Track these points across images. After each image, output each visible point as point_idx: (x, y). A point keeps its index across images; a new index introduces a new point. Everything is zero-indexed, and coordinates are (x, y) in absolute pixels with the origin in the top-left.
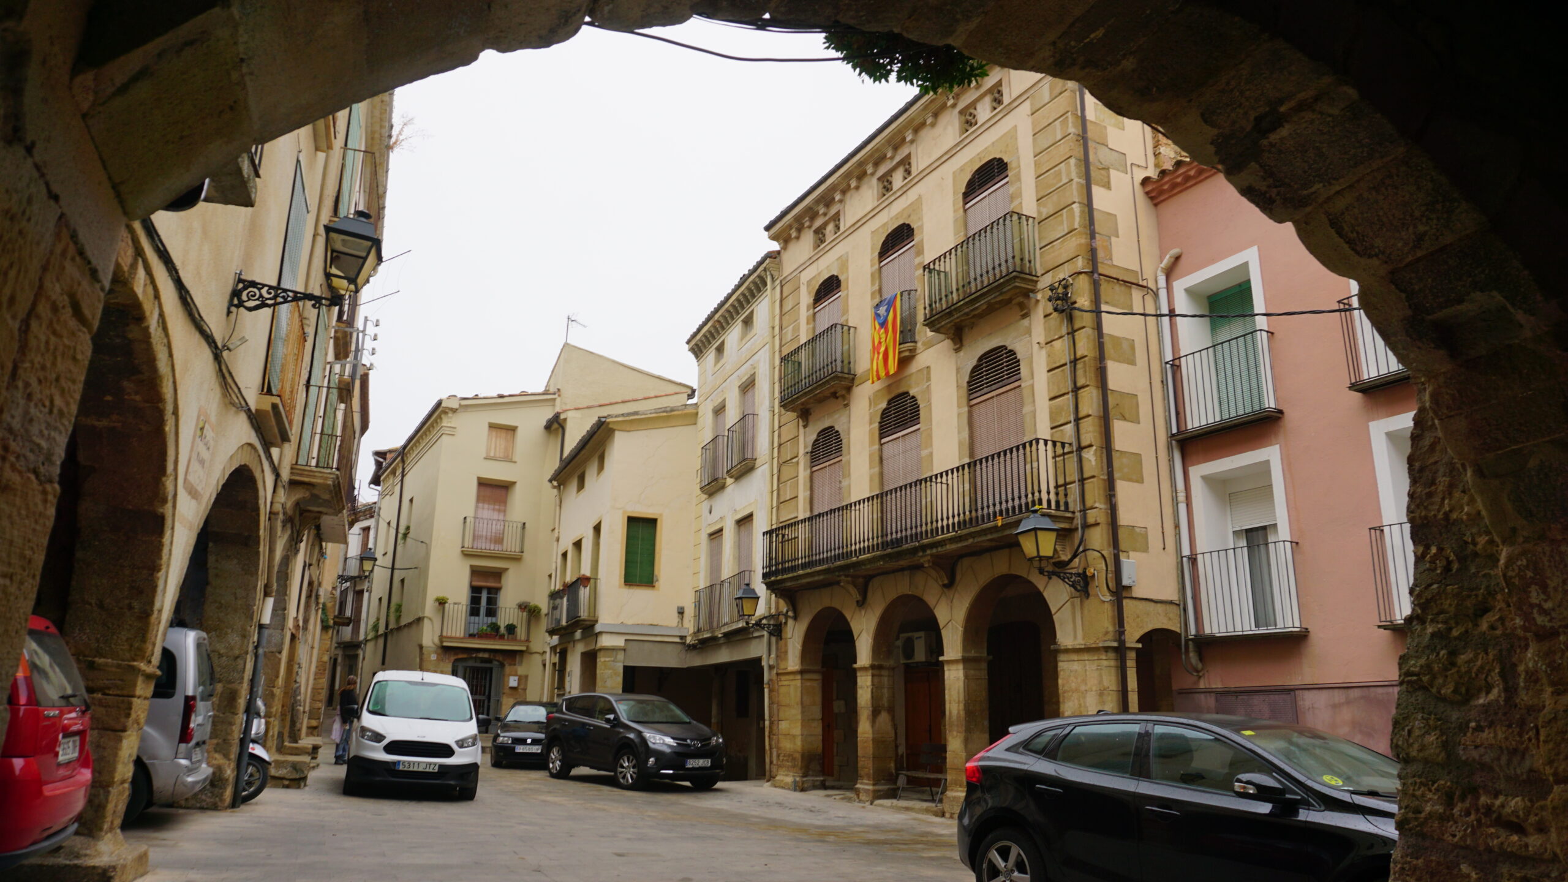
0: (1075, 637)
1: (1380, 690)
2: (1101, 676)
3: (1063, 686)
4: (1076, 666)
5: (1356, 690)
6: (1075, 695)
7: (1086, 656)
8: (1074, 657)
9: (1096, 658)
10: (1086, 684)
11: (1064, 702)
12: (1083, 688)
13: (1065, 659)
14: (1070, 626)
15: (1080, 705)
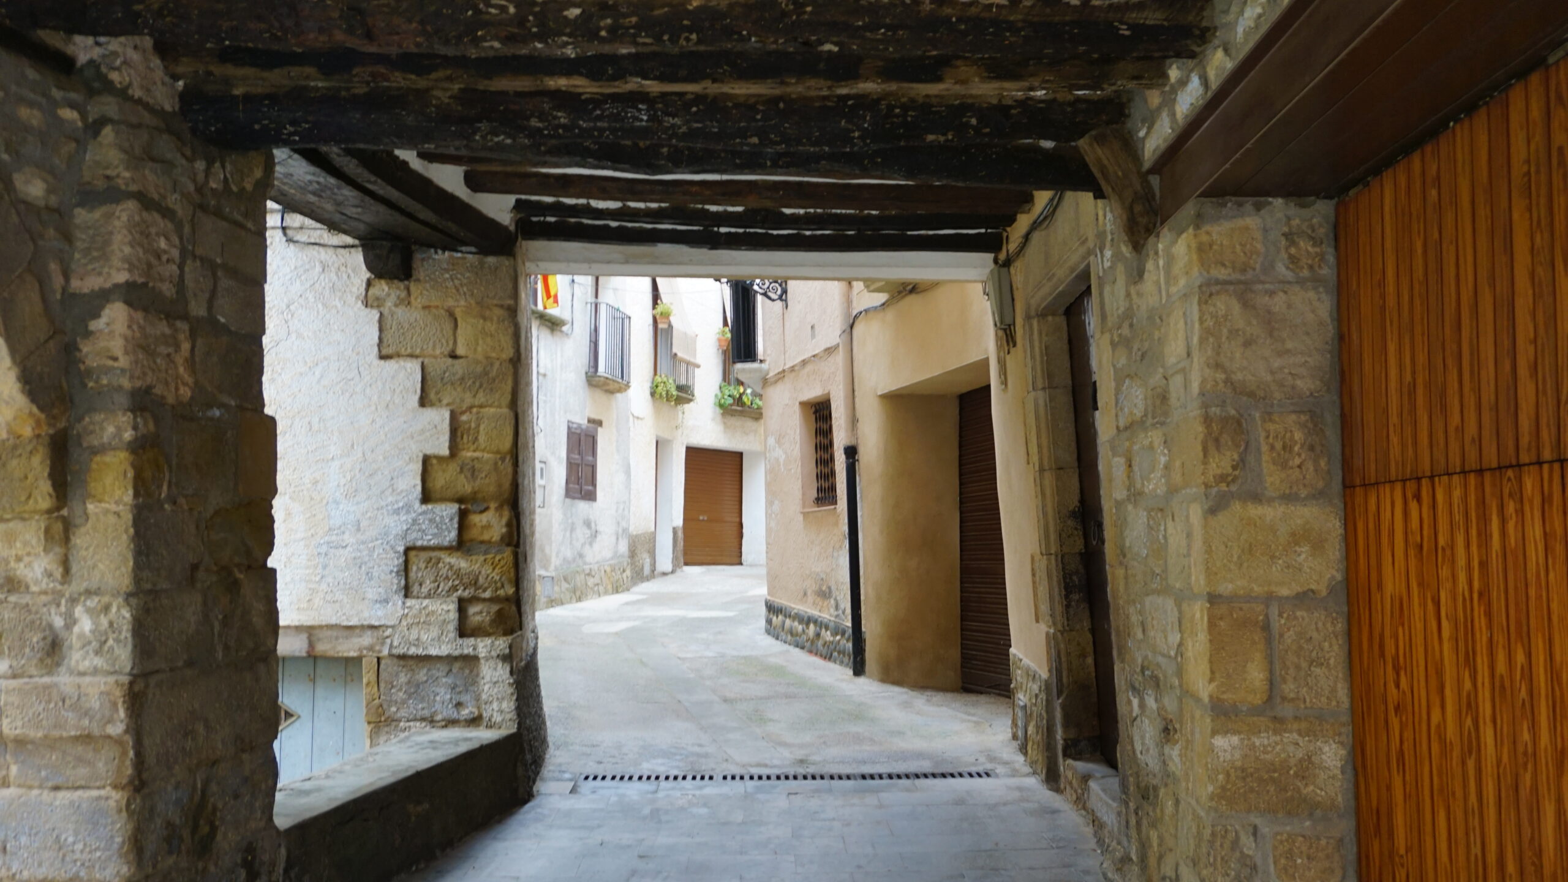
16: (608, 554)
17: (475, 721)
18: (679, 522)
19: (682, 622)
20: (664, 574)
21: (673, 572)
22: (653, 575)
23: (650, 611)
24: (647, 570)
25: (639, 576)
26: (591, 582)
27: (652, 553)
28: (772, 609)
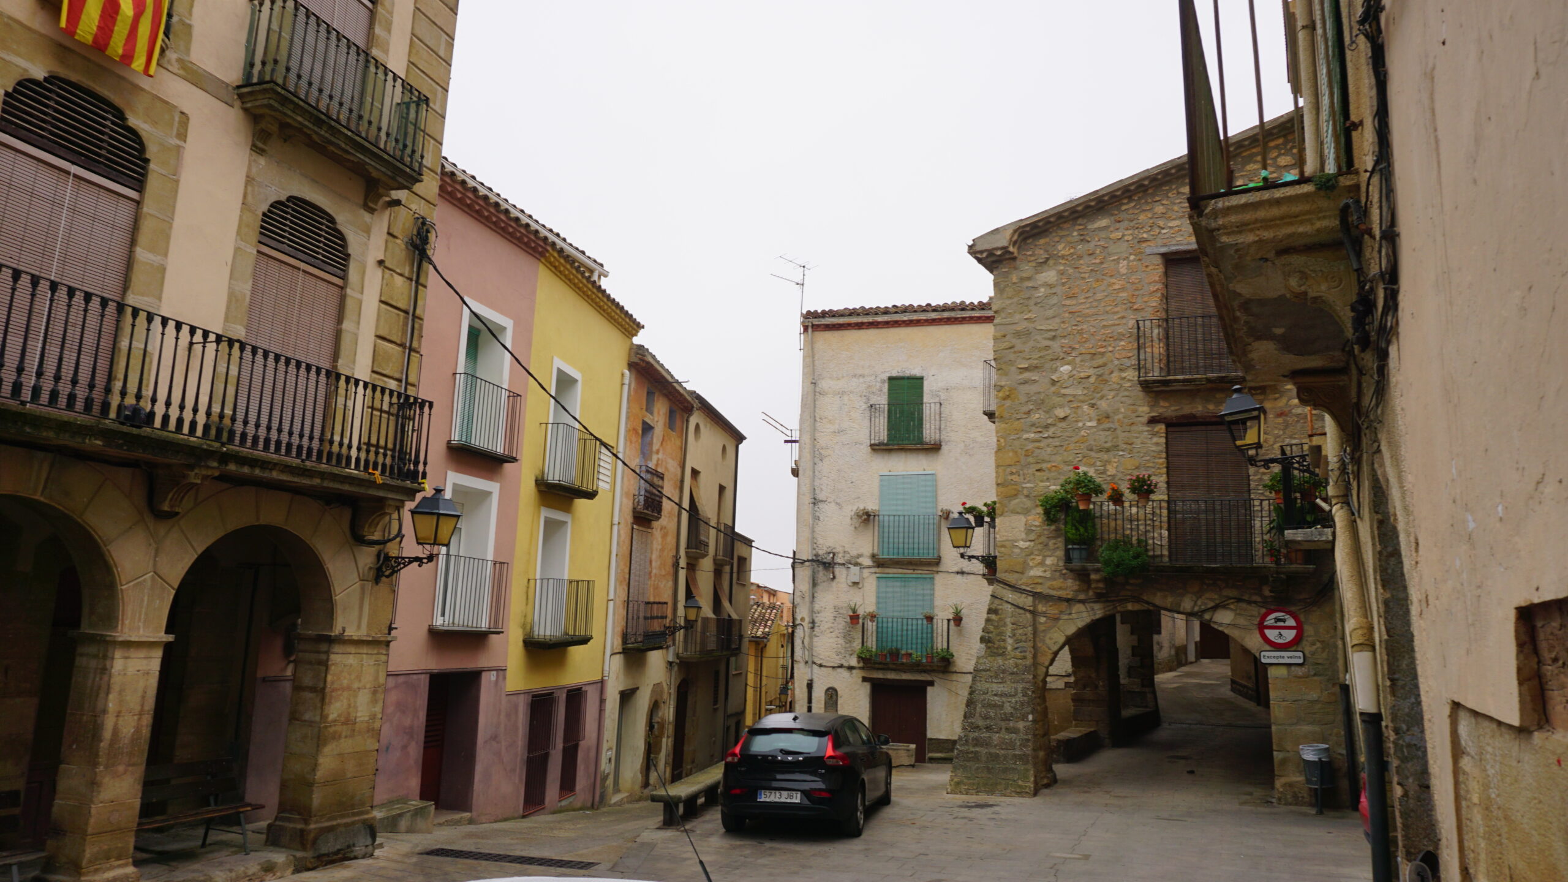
0: (359, 627)
1: (415, 677)
2: (377, 672)
3: (333, 683)
4: (351, 660)
5: (402, 677)
6: (346, 694)
7: (365, 650)
8: (352, 649)
9: (375, 652)
10: (360, 681)
11: (330, 703)
12: (356, 685)
13: (340, 651)
14: (356, 613)
15: (349, 706)
16: (1166, 655)
17: (1146, 707)
18: (1198, 639)
19: (1199, 684)
20: (1191, 663)
21: (1196, 662)
22: (1187, 663)
23: (1186, 680)
24: (1183, 662)
25: (1180, 664)
26: (1160, 667)
27: (1186, 654)
28: (1233, 682)
